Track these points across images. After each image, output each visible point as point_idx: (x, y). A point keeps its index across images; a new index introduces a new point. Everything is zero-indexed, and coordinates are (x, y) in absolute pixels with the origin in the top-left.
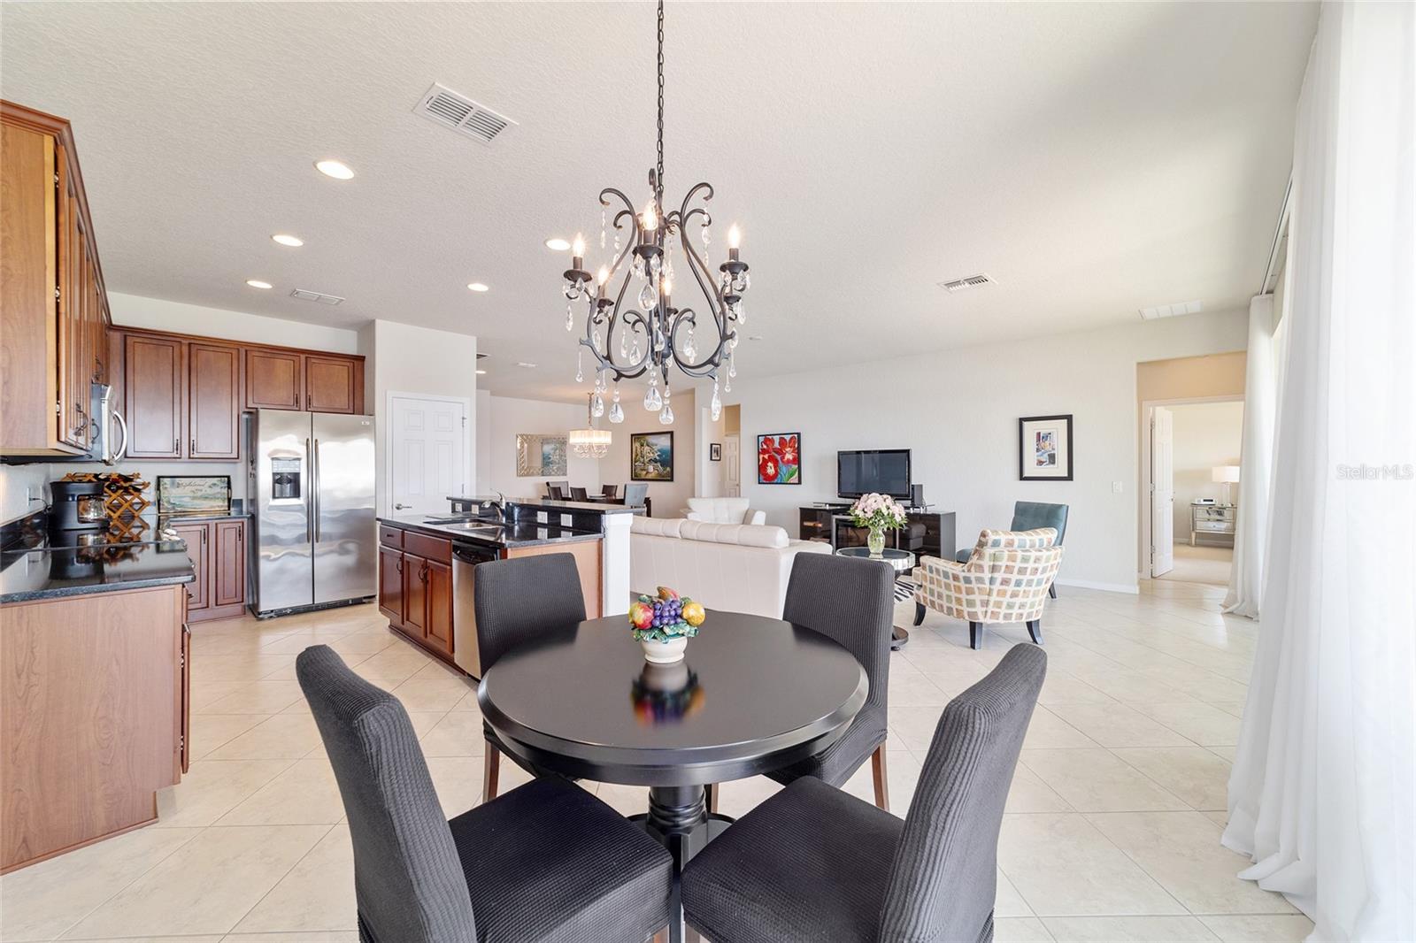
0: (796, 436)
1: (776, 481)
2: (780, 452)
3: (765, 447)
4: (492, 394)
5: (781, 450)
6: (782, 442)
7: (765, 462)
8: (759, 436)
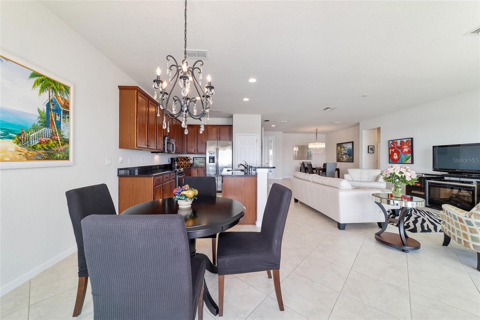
0: (410, 139)
1: (398, 162)
2: (401, 148)
3: (392, 146)
4: (283, 133)
5: (401, 147)
6: (402, 143)
7: (393, 153)
8: (389, 141)
